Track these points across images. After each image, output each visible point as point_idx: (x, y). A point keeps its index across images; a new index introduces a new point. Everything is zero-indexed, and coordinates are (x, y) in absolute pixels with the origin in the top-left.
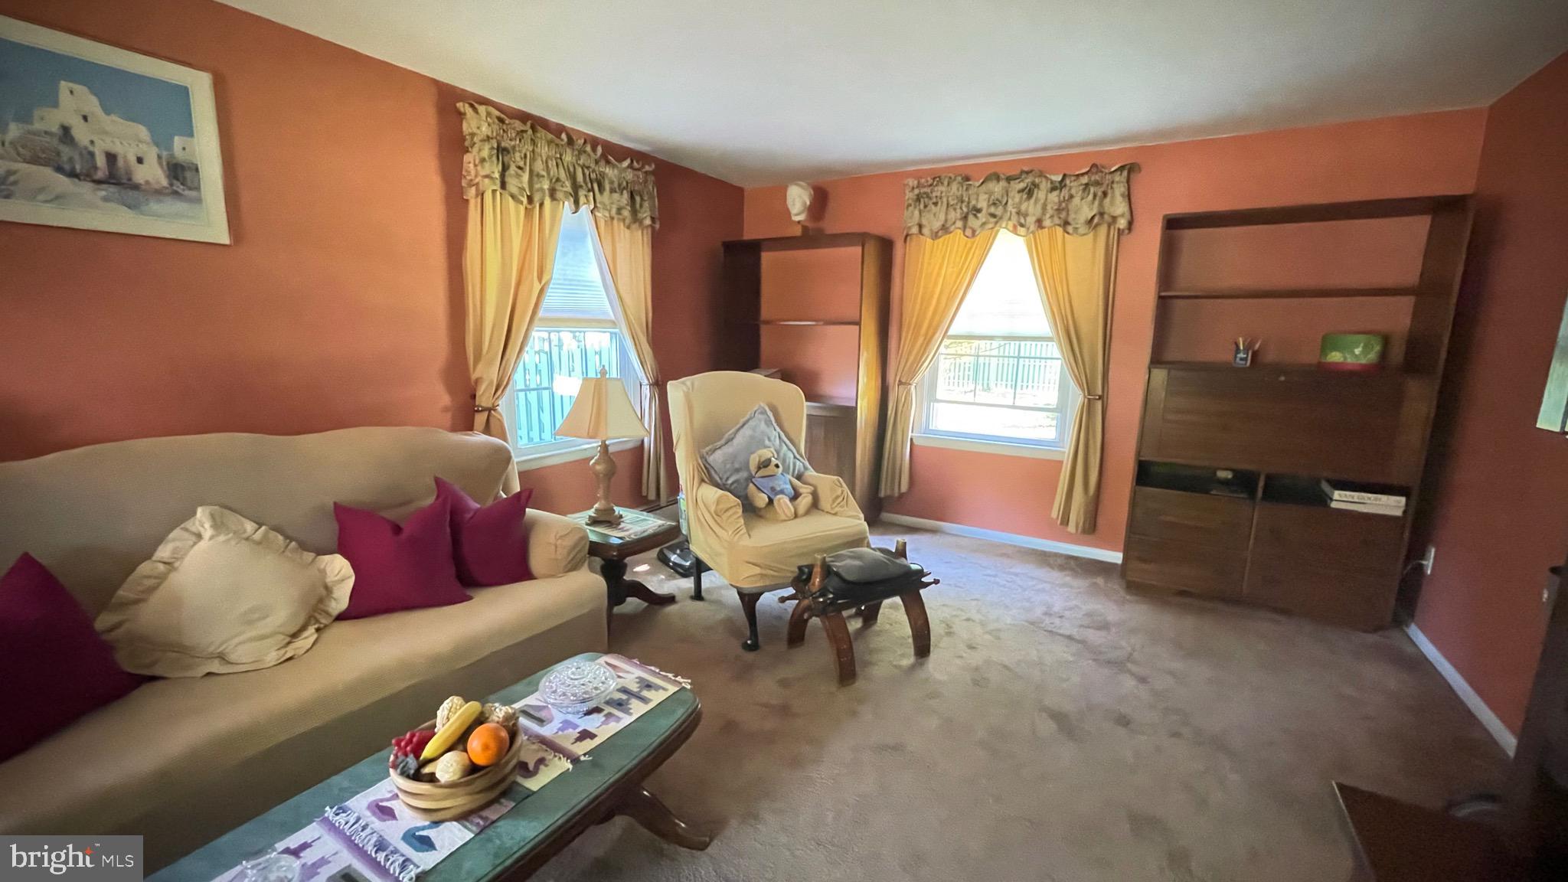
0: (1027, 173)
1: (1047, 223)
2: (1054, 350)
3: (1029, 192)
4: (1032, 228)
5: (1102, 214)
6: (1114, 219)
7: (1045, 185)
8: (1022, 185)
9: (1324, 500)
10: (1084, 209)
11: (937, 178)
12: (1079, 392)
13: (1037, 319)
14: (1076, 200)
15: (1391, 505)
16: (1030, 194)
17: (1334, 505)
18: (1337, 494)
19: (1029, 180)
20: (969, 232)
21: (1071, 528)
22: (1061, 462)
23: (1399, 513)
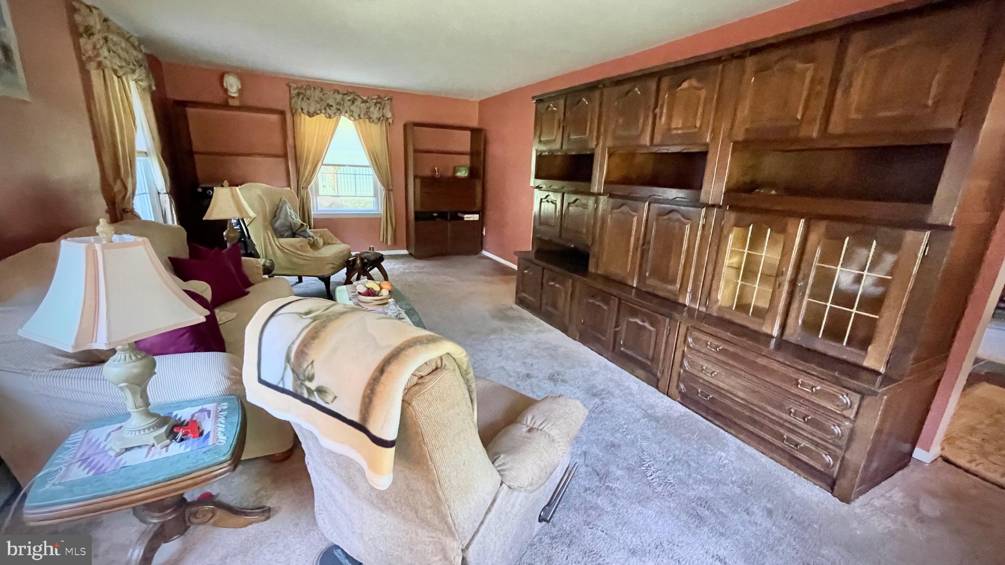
0: (351, 93)
1: (362, 116)
2: (371, 171)
3: (353, 101)
4: (357, 118)
5: (383, 116)
6: (388, 119)
7: (359, 100)
8: (349, 98)
9: (463, 218)
10: (375, 113)
11: (309, 87)
12: (382, 188)
13: (363, 159)
14: (372, 109)
15: (476, 217)
16: (353, 103)
17: (465, 219)
18: (466, 216)
19: (352, 96)
20: (328, 116)
21: (389, 243)
22: (381, 219)
23: (478, 219)
